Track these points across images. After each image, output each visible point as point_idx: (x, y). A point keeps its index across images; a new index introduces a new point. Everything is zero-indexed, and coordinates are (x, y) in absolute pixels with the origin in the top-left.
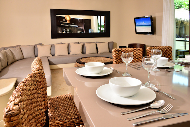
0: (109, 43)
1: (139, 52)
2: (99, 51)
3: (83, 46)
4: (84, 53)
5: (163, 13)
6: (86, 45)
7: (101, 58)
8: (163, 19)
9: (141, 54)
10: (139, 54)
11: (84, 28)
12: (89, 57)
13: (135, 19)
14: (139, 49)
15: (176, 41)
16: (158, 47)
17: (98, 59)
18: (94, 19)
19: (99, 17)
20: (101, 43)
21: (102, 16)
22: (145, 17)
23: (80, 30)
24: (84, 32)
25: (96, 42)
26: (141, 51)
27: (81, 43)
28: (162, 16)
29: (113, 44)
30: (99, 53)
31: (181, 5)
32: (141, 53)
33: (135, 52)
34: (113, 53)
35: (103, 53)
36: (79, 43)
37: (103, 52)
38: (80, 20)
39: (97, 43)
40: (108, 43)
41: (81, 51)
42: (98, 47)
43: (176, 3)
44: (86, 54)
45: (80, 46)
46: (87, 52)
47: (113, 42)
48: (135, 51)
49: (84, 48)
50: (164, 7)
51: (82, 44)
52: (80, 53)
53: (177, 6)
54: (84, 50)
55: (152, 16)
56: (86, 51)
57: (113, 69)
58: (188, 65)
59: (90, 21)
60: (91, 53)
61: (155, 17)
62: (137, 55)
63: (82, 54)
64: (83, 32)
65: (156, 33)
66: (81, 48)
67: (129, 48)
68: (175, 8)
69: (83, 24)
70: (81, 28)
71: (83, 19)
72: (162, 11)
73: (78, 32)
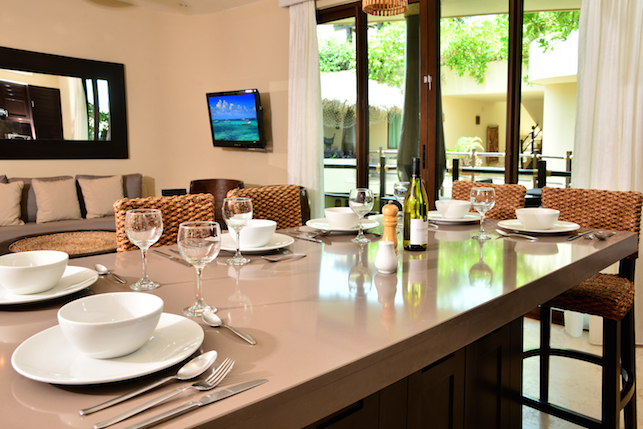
0: (125, 178)
1: (203, 208)
2: (87, 208)
3: (26, 192)
4: (29, 217)
5: (290, 82)
6: (37, 186)
7: (94, 234)
8: (290, 100)
9: (210, 214)
10: (203, 215)
11: (31, 122)
12: (49, 234)
13: (209, 96)
14: (203, 197)
15: (326, 166)
16: (261, 190)
17: (81, 239)
18: (71, 89)
19: (89, 82)
20: (96, 181)
21: (99, 81)
22: (247, 91)
23: (16, 127)
24: (34, 137)
25: (78, 177)
26: (210, 204)
27: (15, 180)
28: (287, 92)
29: (141, 183)
30: (88, 216)
31: (348, 62)
32: (210, 210)
33: (192, 209)
34: (117, 215)
35: (105, 216)
36: (6, 181)
37: (105, 213)
38: (14, 87)
39: (80, 181)
40: (120, 178)
41: (16, 212)
42: (84, 193)
43: (336, 55)
44: (38, 222)
45: (12, 193)
46: (41, 217)
47: (139, 176)
48: (191, 203)
49: (30, 201)
50: (291, 65)
51: (21, 183)
52: (12, 219)
53: (337, 61)
54: (30, 209)
55: (260, 92)
56: (37, 210)
57: (103, 269)
58: (330, 238)
59: (56, 93)
60: (60, 217)
61: (268, 95)
62: (197, 216)
63: (23, 223)
64: (29, 138)
65: (272, 146)
66: (18, 201)
67: (191, 193)
68: (332, 68)
69: (28, 104)
70: (20, 120)
71: (26, 84)
72: (286, 78)
73: (10, 136)
